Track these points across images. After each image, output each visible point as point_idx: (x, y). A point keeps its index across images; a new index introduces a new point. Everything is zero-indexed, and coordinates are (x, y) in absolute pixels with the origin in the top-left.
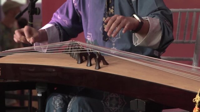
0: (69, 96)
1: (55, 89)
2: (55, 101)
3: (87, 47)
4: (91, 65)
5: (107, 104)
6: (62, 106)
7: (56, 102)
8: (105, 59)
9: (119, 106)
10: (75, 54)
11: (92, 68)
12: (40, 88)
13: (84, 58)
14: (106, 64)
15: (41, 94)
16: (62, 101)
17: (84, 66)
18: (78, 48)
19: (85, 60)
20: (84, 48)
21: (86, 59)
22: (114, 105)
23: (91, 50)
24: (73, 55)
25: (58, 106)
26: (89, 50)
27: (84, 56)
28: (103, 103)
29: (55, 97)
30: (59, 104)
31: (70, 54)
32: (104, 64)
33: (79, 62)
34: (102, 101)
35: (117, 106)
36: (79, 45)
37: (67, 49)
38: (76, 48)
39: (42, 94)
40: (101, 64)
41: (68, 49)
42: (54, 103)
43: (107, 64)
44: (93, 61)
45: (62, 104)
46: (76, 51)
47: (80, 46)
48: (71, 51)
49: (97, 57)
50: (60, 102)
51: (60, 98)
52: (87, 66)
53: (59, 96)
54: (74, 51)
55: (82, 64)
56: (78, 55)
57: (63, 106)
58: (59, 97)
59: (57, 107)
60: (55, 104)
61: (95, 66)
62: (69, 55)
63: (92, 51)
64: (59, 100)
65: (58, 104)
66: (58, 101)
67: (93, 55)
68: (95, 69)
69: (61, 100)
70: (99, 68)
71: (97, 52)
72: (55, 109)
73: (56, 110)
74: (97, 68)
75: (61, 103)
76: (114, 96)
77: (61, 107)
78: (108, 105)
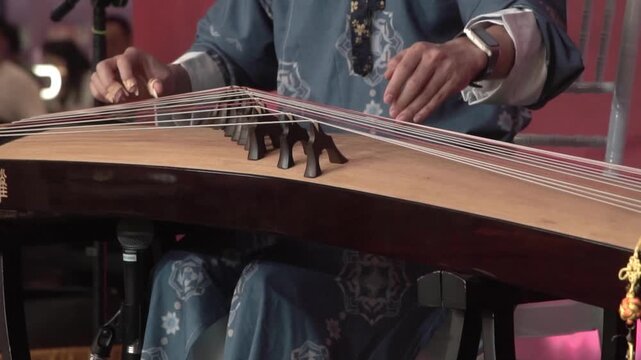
0: (223, 260)
1: (179, 237)
2: (180, 276)
3: (280, 109)
4: (291, 164)
5: (354, 286)
6: (199, 290)
7: (181, 279)
8: (338, 146)
9: (389, 294)
10: (239, 129)
11: (296, 174)
12: (131, 237)
13: (268, 141)
14: (339, 159)
15: (135, 256)
16: (201, 274)
17: (268, 168)
18: (251, 111)
19: (271, 147)
20: (267, 112)
21: (276, 145)
22: (373, 288)
23: (291, 118)
24: (235, 132)
25: (187, 289)
26: (287, 118)
27: (269, 136)
28: (341, 286)
29: (180, 262)
30: (190, 285)
31: (224, 128)
32: (332, 161)
33: (255, 154)
34: (338, 279)
35: (382, 293)
36: (251, 102)
37: (215, 114)
38: (243, 111)
39: (138, 253)
40: (324, 161)
41: (218, 114)
42: (176, 281)
43: (342, 160)
44: (298, 152)
45: (200, 284)
46: (243, 120)
47: (255, 104)
48: (227, 121)
49: (312, 139)
50: (194, 277)
51: (194, 265)
52: (279, 166)
53: (191, 260)
54: (238, 120)
55: (263, 161)
56: (250, 135)
57: (203, 291)
58: (191, 264)
59: (183, 294)
60: (178, 283)
61: (305, 165)
62: (222, 132)
63: (294, 118)
64: (191, 270)
65: (187, 283)
66: (188, 276)
67: (297, 133)
68: (306, 175)
69: (196, 270)
70: (319, 173)
71: (312, 124)
72: (178, 300)
73: (181, 302)
74: (312, 172)
75: (196, 281)
76: (375, 261)
77: (196, 294)
78: (357, 290)
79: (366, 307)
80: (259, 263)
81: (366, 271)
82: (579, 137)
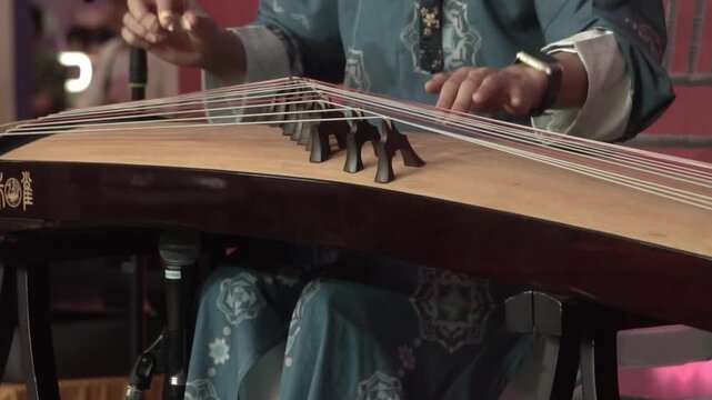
0: (279, 277)
1: (229, 251)
2: (230, 296)
3: (346, 103)
4: (360, 167)
5: (430, 309)
6: (251, 313)
7: (230, 300)
8: (413, 146)
9: (471, 317)
10: (300, 127)
11: (366, 179)
12: (173, 251)
13: (333, 140)
14: (415, 162)
15: (179, 273)
16: (253, 294)
17: (333, 171)
18: (313, 106)
19: (336, 148)
20: (332, 107)
21: (343, 145)
22: (453, 311)
23: (359, 114)
24: (295, 130)
25: (237, 312)
26: (355, 114)
27: (333, 136)
29: (228, 280)
30: (241, 307)
31: (282, 125)
32: (407, 164)
33: (318, 156)
34: (412, 300)
35: (462, 317)
36: (314, 96)
37: (271, 109)
38: (305, 106)
39: (183, 270)
40: (398, 164)
41: (276, 109)
42: (225, 302)
43: (419, 163)
44: (368, 153)
45: (252, 306)
46: (304, 116)
47: (318, 98)
48: (286, 117)
49: (384, 138)
50: (245, 297)
51: (245, 284)
52: (346, 169)
53: (242, 278)
54: (298, 117)
55: (327, 164)
56: (312, 132)
57: (256, 315)
58: (242, 283)
59: (234, 318)
60: (227, 305)
61: (375, 169)
62: (280, 130)
63: (363, 114)
64: (242, 290)
65: (238, 304)
66: (239, 296)
67: (366, 132)
68: (377, 180)
69: (248, 290)
70: (392, 177)
71: (384, 122)
72: (228, 324)
73: (232, 327)
74: (384, 176)
75: (248, 302)
76: (455, 279)
77: (249, 317)
78: (435, 313)
79: (445, 333)
80: (321, 281)
81: (444, 291)
82: (691, 137)
